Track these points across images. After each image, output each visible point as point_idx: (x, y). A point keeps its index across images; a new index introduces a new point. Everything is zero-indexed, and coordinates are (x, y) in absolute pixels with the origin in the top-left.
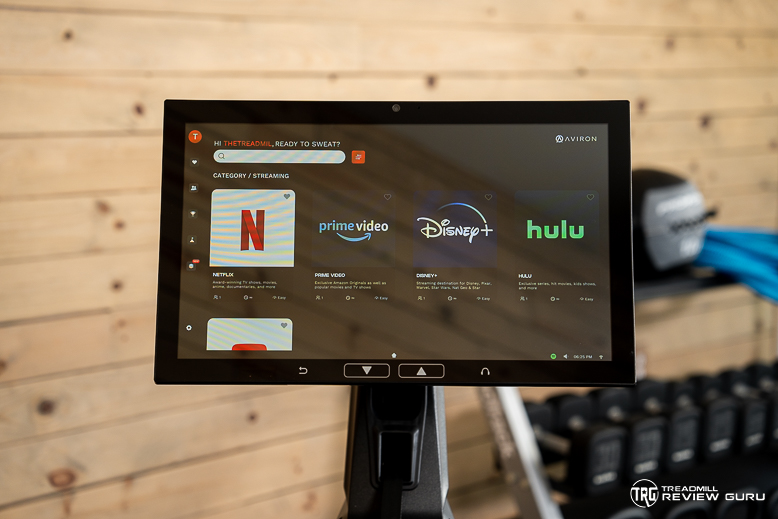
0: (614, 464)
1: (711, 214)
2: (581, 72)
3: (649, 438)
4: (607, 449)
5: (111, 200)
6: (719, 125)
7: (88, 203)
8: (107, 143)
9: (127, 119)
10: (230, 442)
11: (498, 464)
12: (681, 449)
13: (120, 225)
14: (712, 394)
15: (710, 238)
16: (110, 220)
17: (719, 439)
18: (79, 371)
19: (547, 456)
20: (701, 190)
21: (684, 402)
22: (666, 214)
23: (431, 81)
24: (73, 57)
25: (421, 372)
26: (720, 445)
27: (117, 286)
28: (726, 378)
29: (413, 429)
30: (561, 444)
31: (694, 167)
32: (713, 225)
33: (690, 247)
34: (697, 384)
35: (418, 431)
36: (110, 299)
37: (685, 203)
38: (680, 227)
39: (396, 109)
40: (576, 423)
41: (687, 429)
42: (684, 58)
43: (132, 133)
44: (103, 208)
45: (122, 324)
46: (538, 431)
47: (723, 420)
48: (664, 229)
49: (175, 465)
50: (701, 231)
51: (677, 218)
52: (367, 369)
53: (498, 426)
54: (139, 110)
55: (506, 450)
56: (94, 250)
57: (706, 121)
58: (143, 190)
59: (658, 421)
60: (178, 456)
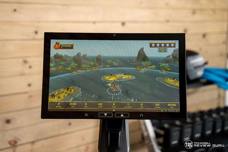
0: (177, 138)
1: (206, 63)
2: (168, 21)
3: (188, 130)
4: (175, 134)
5: (28, 60)
6: (208, 37)
7: (21, 60)
8: (26, 42)
9: (33, 35)
10: (63, 131)
11: (143, 138)
12: (197, 133)
13: (30, 67)
14: (206, 117)
15: (206, 71)
16: (27, 65)
17: (208, 130)
18: (18, 111)
19: (157, 135)
20: (203, 56)
21: (198, 119)
22: (193, 64)
23: (123, 24)
24: (16, 17)
25: (122, 115)
26: (208, 132)
27: (29, 85)
28: (210, 112)
29: (119, 131)
30: (162, 132)
31: (201, 49)
32: (207, 67)
33: (200, 73)
34: (202, 114)
35: (120, 132)
36: (27, 89)
37: (198, 60)
38: (197, 67)
39: (114, 35)
40: (166, 126)
41: (199, 128)
42: (198, 17)
43: (34, 39)
44: (25, 62)
45: (31, 96)
46: (155, 128)
47: (209, 125)
48: (192, 68)
49: (46, 138)
50: (203, 69)
51: (196, 65)
52: (106, 114)
53: (143, 127)
54: (36, 32)
55: (145, 134)
56: (22, 74)
57: (204, 36)
58: (37, 57)
59: (190, 125)
60: (48, 136)
